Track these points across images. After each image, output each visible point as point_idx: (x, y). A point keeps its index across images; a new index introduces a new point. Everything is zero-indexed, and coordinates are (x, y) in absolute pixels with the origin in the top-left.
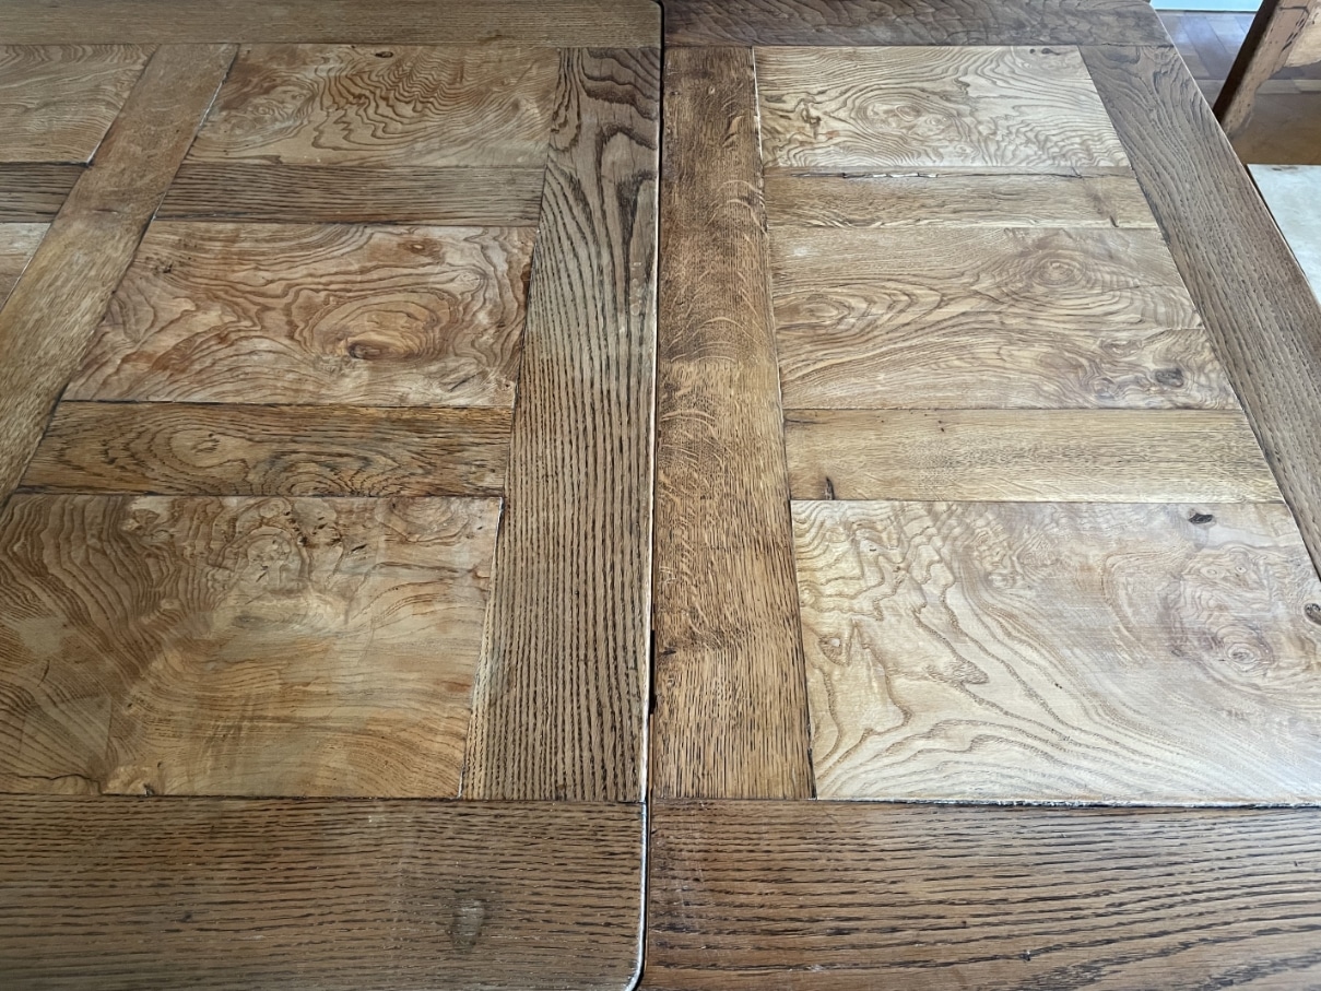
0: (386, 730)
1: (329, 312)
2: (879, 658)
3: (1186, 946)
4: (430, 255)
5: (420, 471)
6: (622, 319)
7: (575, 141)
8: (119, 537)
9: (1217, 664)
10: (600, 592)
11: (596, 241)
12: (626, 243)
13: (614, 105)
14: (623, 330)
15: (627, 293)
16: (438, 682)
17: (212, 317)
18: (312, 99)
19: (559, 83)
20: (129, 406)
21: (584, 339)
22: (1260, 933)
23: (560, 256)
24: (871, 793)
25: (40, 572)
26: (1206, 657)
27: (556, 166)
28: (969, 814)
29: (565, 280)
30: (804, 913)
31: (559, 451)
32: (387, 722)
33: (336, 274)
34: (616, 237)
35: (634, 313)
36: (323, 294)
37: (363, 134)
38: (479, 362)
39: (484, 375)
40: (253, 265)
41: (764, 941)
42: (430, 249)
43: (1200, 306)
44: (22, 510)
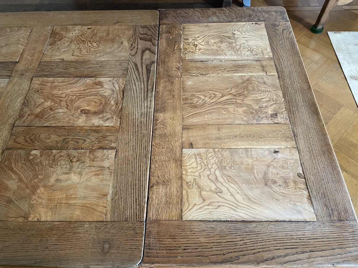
0: (89, 206)
1: (76, 101)
2: (199, 187)
3: (259, 252)
4: (100, 85)
5: (97, 143)
6: (146, 102)
7: (136, 52)
8: (29, 161)
9: (274, 188)
10: (137, 172)
11: (140, 81)
12: (148, 81)
13: (146, 42)
14: (146, 105)
15: (147, 95)
16: (101, 194)
17: (48, 104)
18: (71, 42)
19: (133, 36)
20: (30, 127)
21: (136, 107)
22: (276, 249)
23: (131, 85)
24: (194, 219)
25: (12, 170)
26: (272, 186)
27: (131, 60)
28: (215, 223)
29: (132, 92)
30: (178, 246)
31: (129, 137)
32: (89, 204)
33: (78, 91)
34: (145, 80)
35: (149, 100)
36: (75, 97)
37: (84, 52)
38: (111, 114)
39: (112, 117)
40: (58, 89)
41: (169, 251)
42: (100, 84)
43: (284, 96)
44: (7, 154)
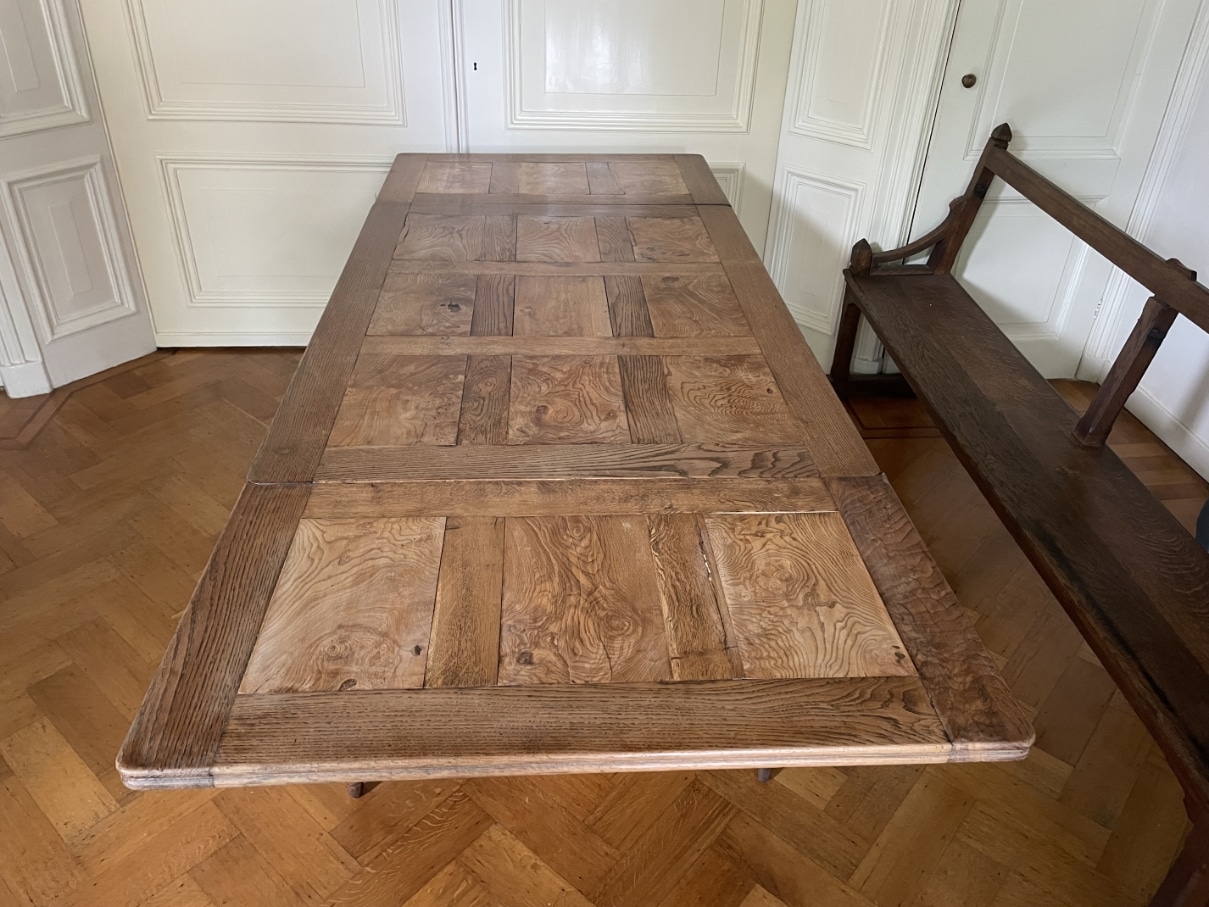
0: (355, 431)
1: (566, 399)
2: (357, 537)
3: (212, 605)
4: (607, 418)
5: (472, 426)
6: (567, 469)
7: (710, 451)
8: (446, 375)
9: (330, 639)
13: (750, 461)
14: (559, 469)
15: (586, 470)
16: (372, 439)
17: (559, 376)
18: (721, 377)
19: (766, 444)
20: (509, 367)
22: (207, 627)
23: (611, 451)
24: (299, 531)
26: (336, 636)
27: (685, 446)
28: (283, 555)
30: (261, 516)
32: (358, 431)
33: (590, 398)
34: (627, 466)
35: (571, 473)
36: (577, 397)
37: (697, 393)
38: (536, 435)
39: (528, 436)
40: (593, 379)
42: (610, 417)
